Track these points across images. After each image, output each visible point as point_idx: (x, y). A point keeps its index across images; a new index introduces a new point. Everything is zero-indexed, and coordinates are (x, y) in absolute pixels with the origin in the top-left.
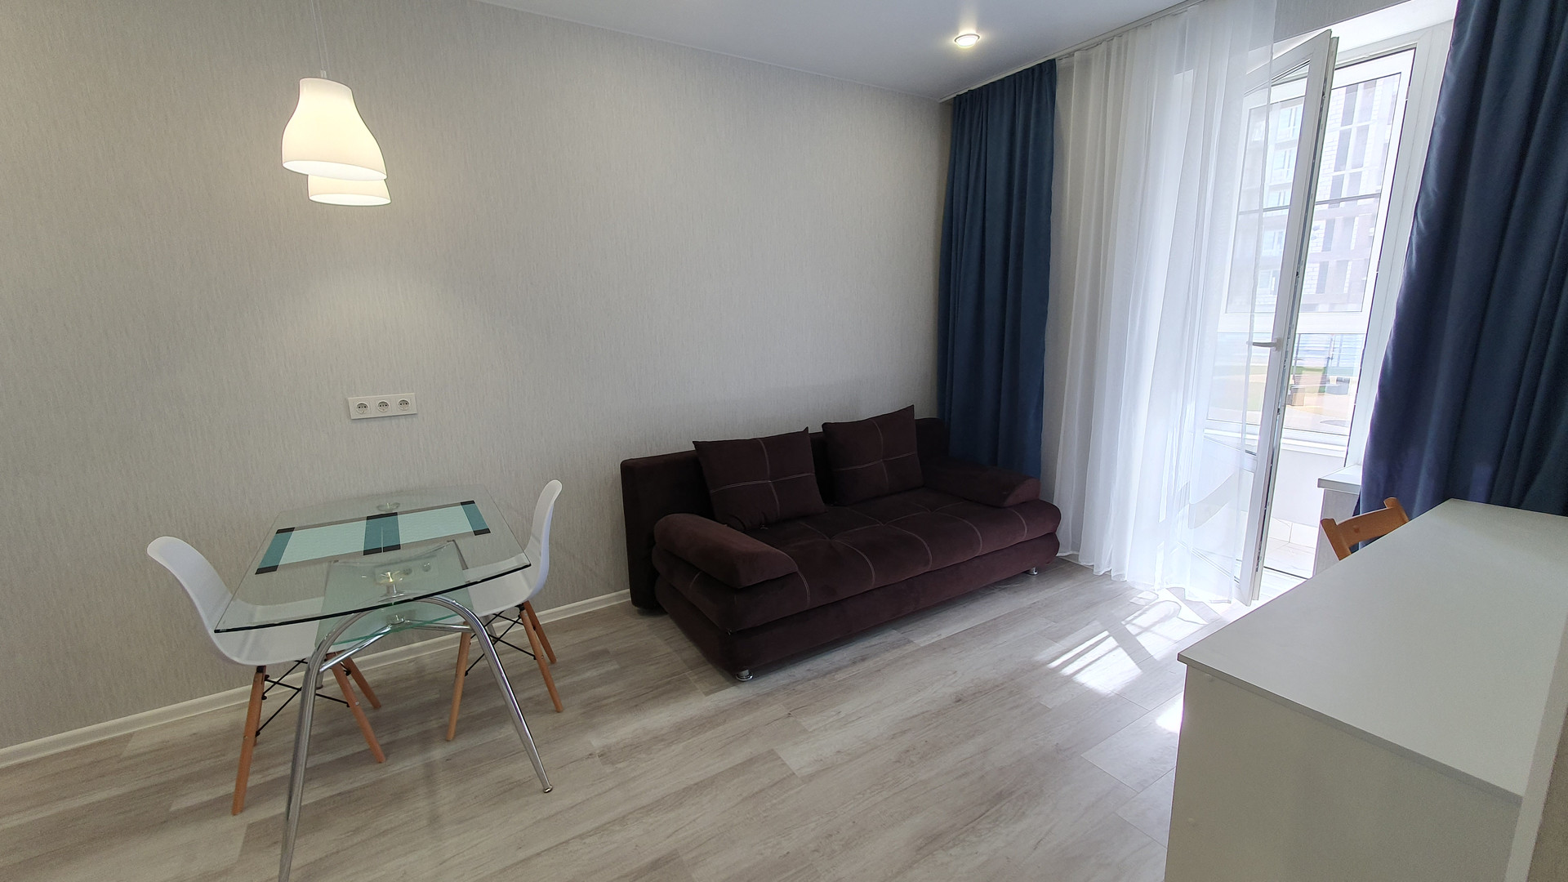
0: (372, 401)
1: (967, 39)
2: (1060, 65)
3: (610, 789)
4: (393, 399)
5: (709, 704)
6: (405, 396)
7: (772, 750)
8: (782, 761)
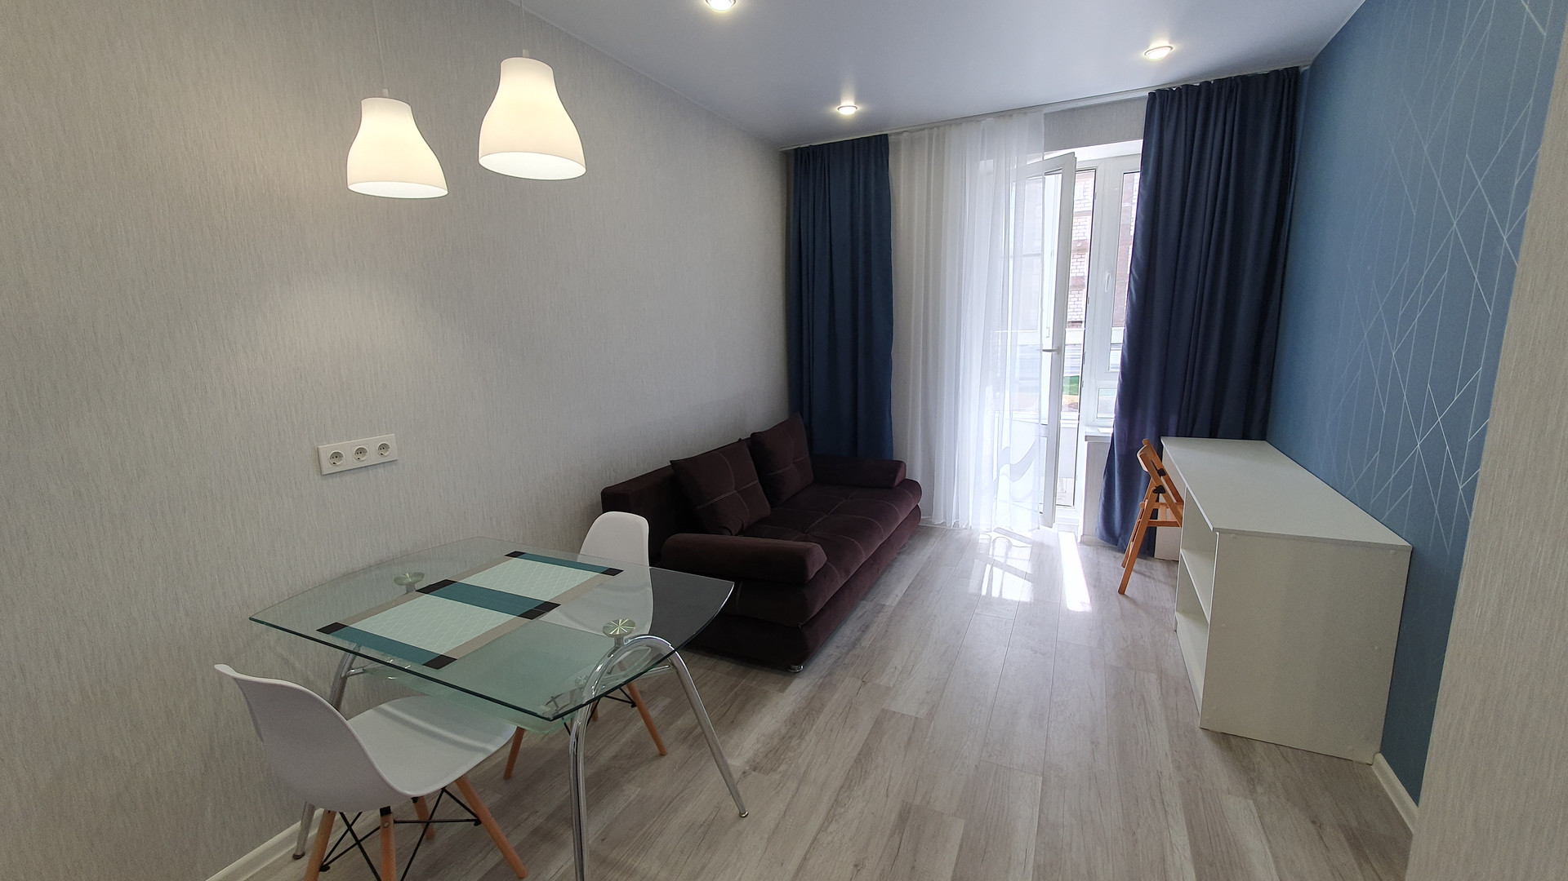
0: (347, 447)
1: (847, 109)
2: (891, 139)
3: (798, 789)
4: (371, 443)
5: (793, 698)
6: (383, 439)
7: (883, 709)
8: (899, 713)
